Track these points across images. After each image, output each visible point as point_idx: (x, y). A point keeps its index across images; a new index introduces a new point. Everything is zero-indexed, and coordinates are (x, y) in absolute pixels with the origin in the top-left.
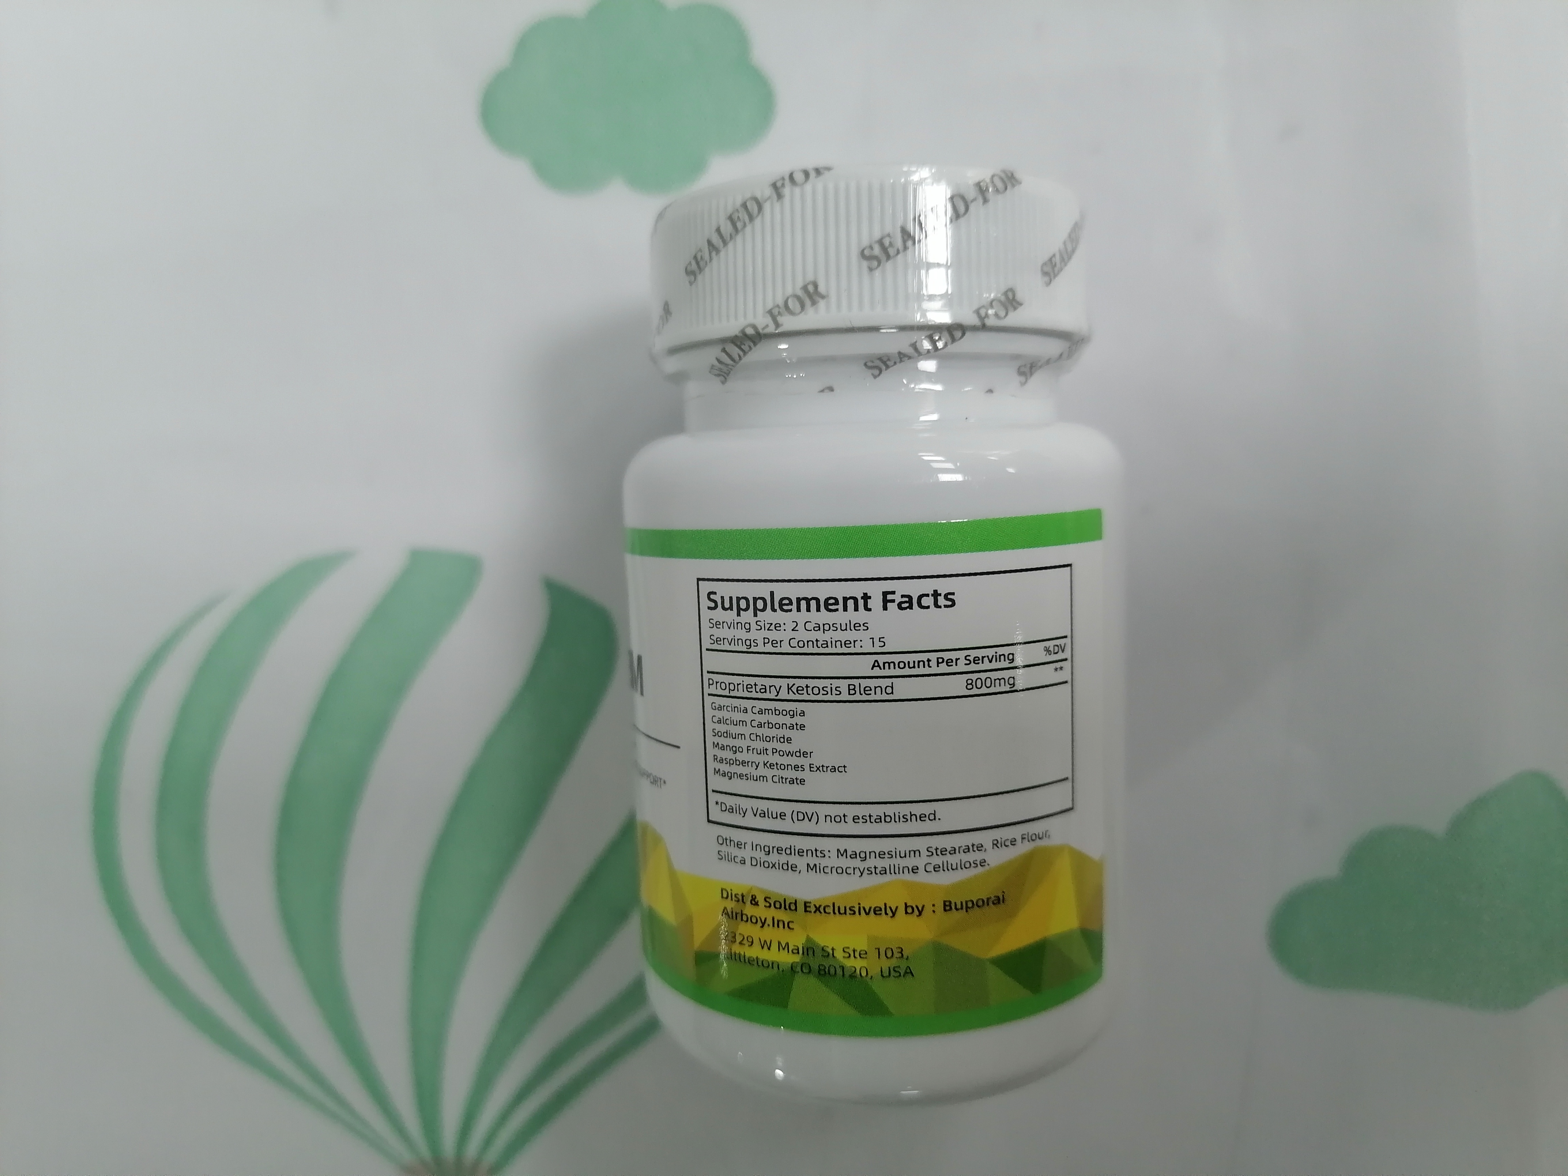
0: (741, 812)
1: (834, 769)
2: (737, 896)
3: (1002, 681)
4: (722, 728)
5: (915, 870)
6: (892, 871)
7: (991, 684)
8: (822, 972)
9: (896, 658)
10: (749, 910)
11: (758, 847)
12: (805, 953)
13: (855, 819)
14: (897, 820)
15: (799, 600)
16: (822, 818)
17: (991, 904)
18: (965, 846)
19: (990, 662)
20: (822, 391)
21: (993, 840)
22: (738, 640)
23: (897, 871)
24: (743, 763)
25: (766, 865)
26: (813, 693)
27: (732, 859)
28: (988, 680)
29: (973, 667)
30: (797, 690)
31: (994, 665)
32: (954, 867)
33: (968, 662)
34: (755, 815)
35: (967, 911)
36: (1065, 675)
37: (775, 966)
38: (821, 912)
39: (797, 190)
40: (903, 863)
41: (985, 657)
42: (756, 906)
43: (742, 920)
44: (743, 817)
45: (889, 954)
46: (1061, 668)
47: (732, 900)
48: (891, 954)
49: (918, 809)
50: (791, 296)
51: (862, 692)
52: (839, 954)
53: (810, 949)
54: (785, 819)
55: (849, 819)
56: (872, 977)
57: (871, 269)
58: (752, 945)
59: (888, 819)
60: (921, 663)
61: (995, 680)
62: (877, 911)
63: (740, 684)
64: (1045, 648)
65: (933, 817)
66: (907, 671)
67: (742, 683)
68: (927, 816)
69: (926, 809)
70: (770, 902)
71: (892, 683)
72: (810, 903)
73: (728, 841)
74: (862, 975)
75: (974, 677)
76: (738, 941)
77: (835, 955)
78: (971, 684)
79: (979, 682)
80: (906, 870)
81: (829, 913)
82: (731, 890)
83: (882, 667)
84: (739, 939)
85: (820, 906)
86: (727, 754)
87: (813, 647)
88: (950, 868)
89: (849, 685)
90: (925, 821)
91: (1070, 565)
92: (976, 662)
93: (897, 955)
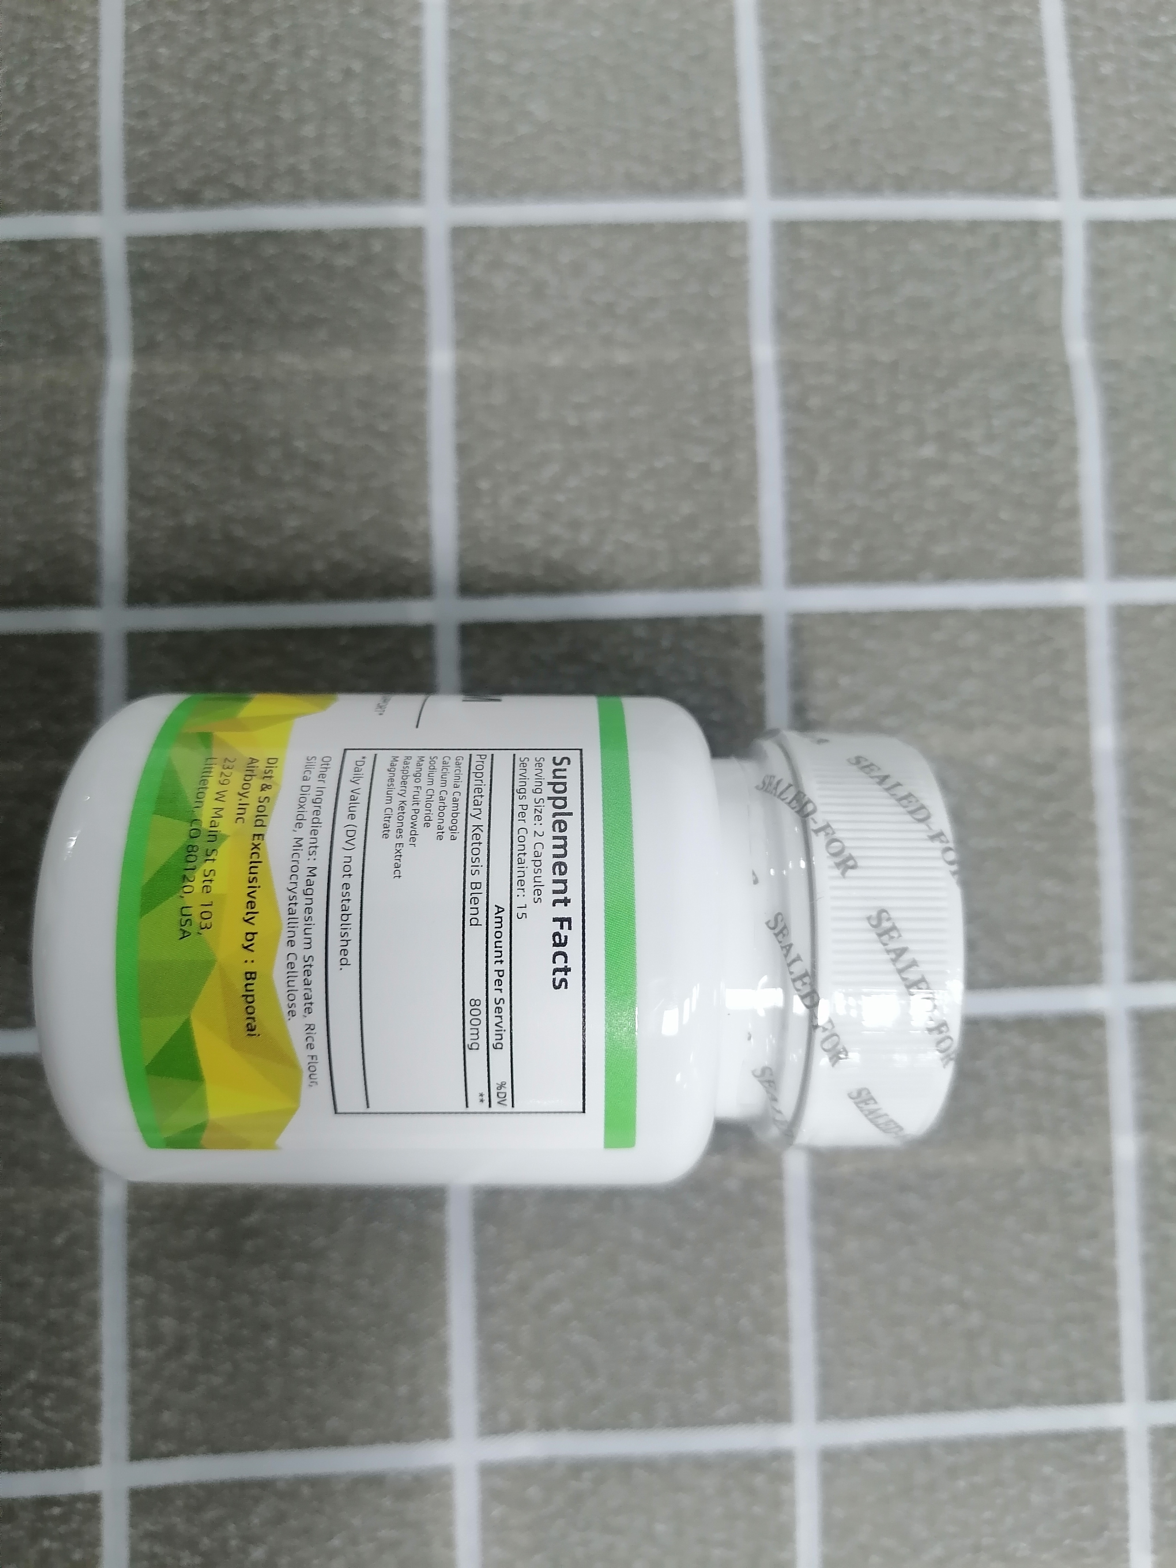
0: (355, 779)
1: (397, 866)
2: (271, 772)
3: (476, 1037)
4: (439, 765)
5: (291, 943)
6: (291, 921)
7: (474, 1025)
8: (190, 849)
9: (505, 929)
10: (256, 783)
11: (320, 793)
12: (211, 833)
13: (346, 885)
14: (343, 927)
15: (565, 838)
16: (348, 853)
17: (249, 1021)
18: (311, 996)
19: (496, 1025)
20: (754, 874)
21: (314, 1025)
22: (525, 782)
23: (291, 925)
24: (404, 782)
25: (302, 800)
26: (473, 849)
27: (308, 768)
28: (477, 1022)
29: (492, 1006)
30: (477, 834)
31: (492, 1028)
32: (290, 983)
33: (497, 1002)
34: (352, 791)
35: (243, 996)
36: (474, 1105)
37: (197, 804)
38: (253, 849)
39: (938, 854)
40: (299, 932)
41: (502, 1019)
42: (260, 789)
43: (246, 775)
44: (351, 781)
45: (205, 915)
46: (482, 1101)
47: (267, 767)
48: (205, 917)
49: (353, 948)
50: (843, 845)
51: (474, 896)
52: (208, 866)
53: (214, 837)
54: (348, 818)
55: (346, 880)
56: (183, 897)
57: (869, 919)
58: (220, 783)
59: (345, 917)
60: (499, 954)
61: (477, 1029)
62: (251, 904)
63: (482, 782)
64: (503, 1083)
65: (344, 963)
66: (492, 940)
67: (483, 784)
68: (345, 957)
69: (353, 957)
70: (264, 802)
71: (481, 925)
72: (263, 840)
73: (326, 766)
74: (185, 888)
75: (483, 1008)
76: (224, 771)
77: (207, 861)
78: (475, 1004)
79: (477, 1012)
80: (291, 934)
81: (251, 858)
82: (276, 767)
83: (497, 915)
84: (226, 772)
85: (258, 848)
86: (412, 769)
87: (519, 850)
88: (290, 979)
89: (480, 883)
90: (341, 954)
91: (584, 1112)
92: (497, 1009)
93: (204, 923)
